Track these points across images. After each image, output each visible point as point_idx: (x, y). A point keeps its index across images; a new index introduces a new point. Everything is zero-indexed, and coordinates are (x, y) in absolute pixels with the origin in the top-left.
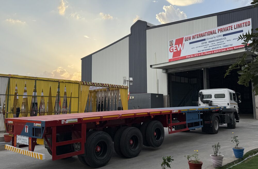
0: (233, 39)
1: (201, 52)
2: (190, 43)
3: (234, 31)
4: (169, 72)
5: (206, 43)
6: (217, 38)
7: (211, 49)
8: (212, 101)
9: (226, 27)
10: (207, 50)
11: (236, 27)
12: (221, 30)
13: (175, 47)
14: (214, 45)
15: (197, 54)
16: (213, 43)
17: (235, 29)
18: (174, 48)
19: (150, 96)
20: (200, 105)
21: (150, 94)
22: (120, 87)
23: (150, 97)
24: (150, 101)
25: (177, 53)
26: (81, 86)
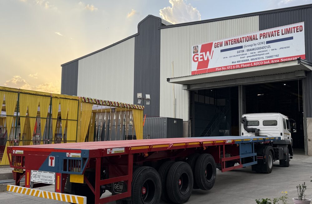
0: (280, 48)
1: (237, 63)
2: (222, 51)
3: (281, 37)
4: (192, 88)
5: (243, 51)
6: (257, 46)
7: (250, 60)
8: (259, 130)
9: (270, 32)
10: (245, 61)
11: (284, 33)
12: (264, 36)
13: (201, 55)
14: (254, 54)
15: (230, 66)
16: (252, 52)
17: (283, 34)
18: (200, 57)
19: (165, 121)
20: (243, 134)
21: (166, 119)
22: (134, 107)
23: (165, 123)
24: (166, 128)
25: (203, 64)
26: (82, 104)
